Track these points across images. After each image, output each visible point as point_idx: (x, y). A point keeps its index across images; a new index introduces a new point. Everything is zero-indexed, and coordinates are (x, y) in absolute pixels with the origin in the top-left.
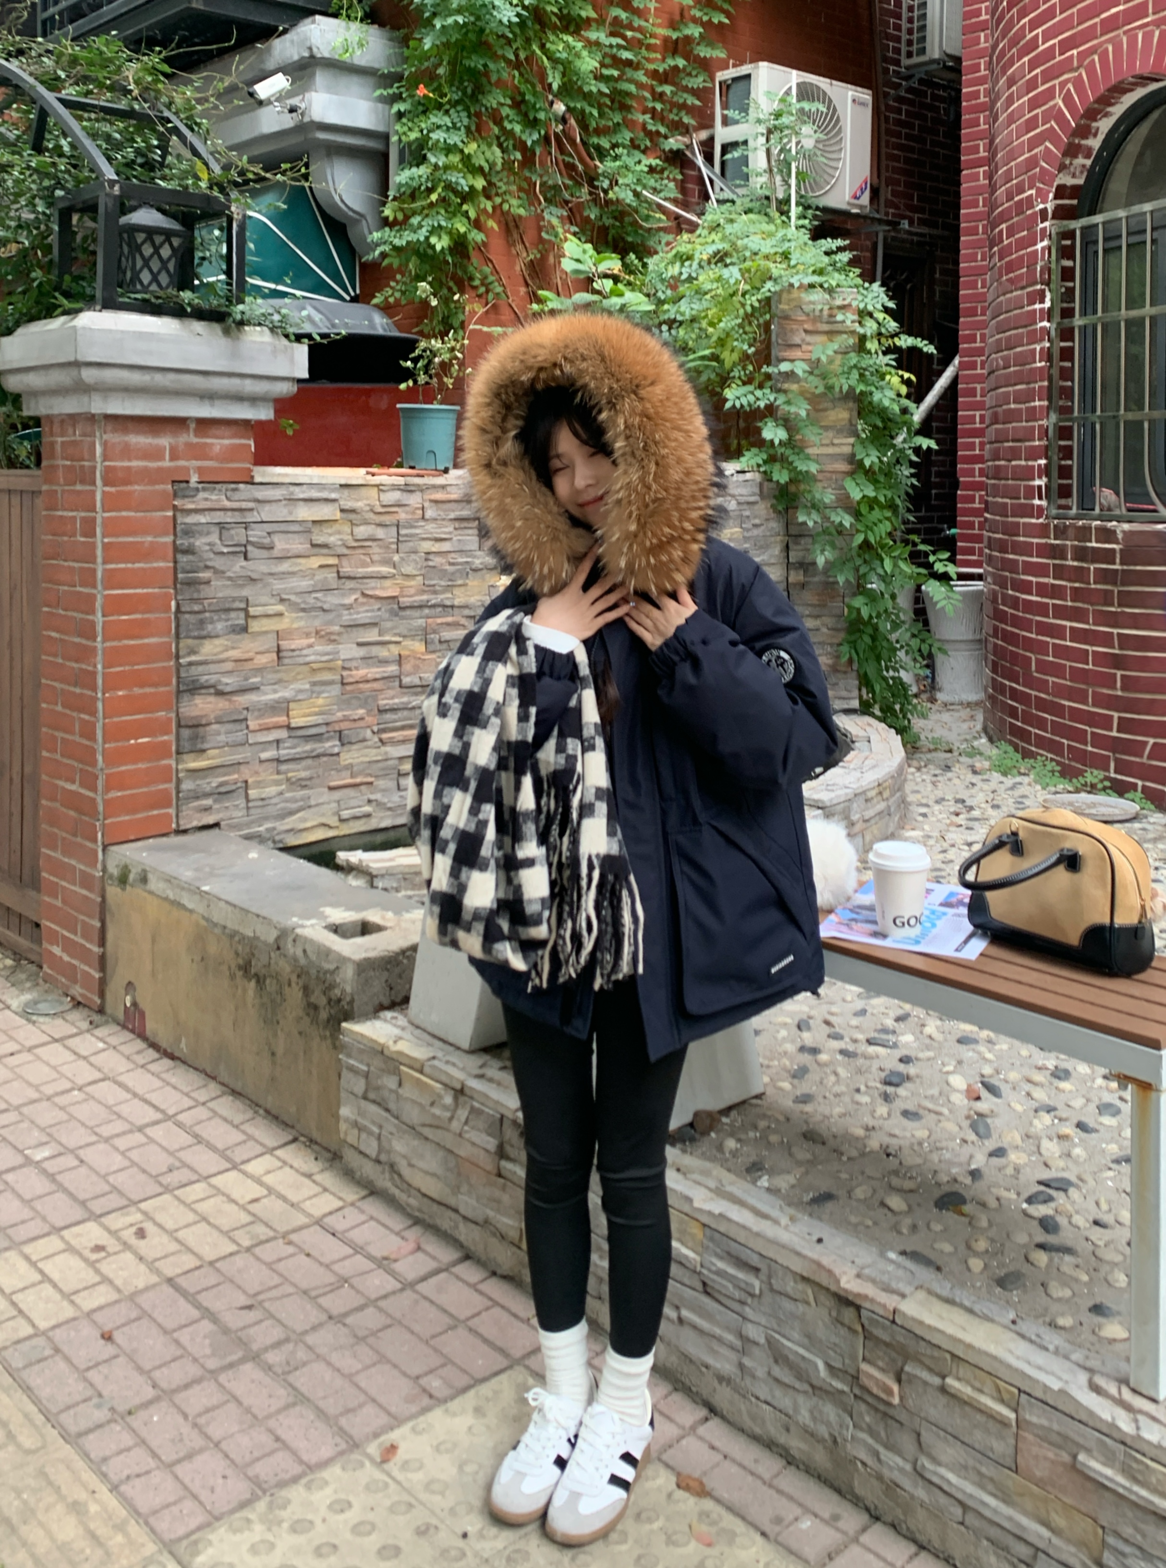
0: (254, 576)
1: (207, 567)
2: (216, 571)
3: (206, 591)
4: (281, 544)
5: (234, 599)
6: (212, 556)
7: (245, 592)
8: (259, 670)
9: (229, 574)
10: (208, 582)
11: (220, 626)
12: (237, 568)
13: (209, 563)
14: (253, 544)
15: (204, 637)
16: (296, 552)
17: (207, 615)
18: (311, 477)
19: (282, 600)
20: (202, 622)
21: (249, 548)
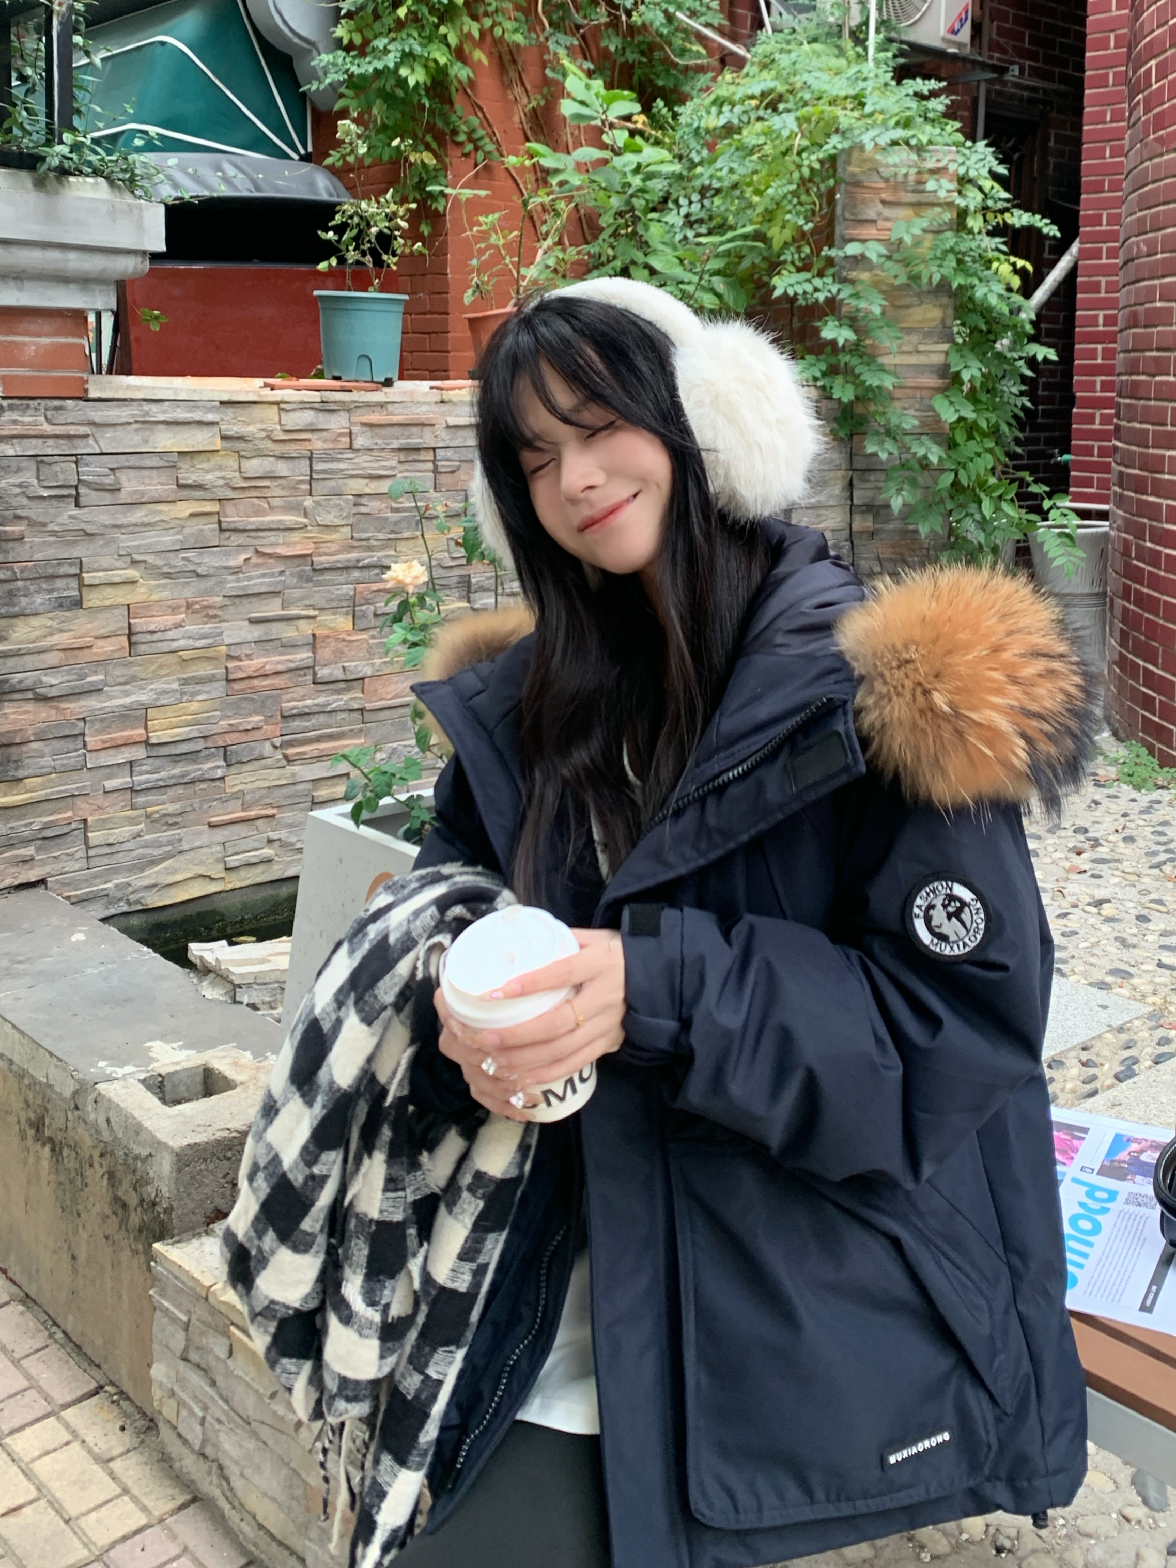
0: (90, 529)
1: (18, 517)
2: (32, 523)
3: (18, 552)
4: (131, 484)
5: (60, 562)
6: (25, 501)
7: (77, 552)
8: (101, 664)
9: (50, 527)
10: (21, 539)
11: (39, 599)
12: (64, 518)
13: (19, 512)
14: (88, 484)
15: (15, 616)
16: (155, 496)
17: (20, 584)
18: (176, 390)
19: (134, 562)
20: (11, 594)
21: (82, 490)
